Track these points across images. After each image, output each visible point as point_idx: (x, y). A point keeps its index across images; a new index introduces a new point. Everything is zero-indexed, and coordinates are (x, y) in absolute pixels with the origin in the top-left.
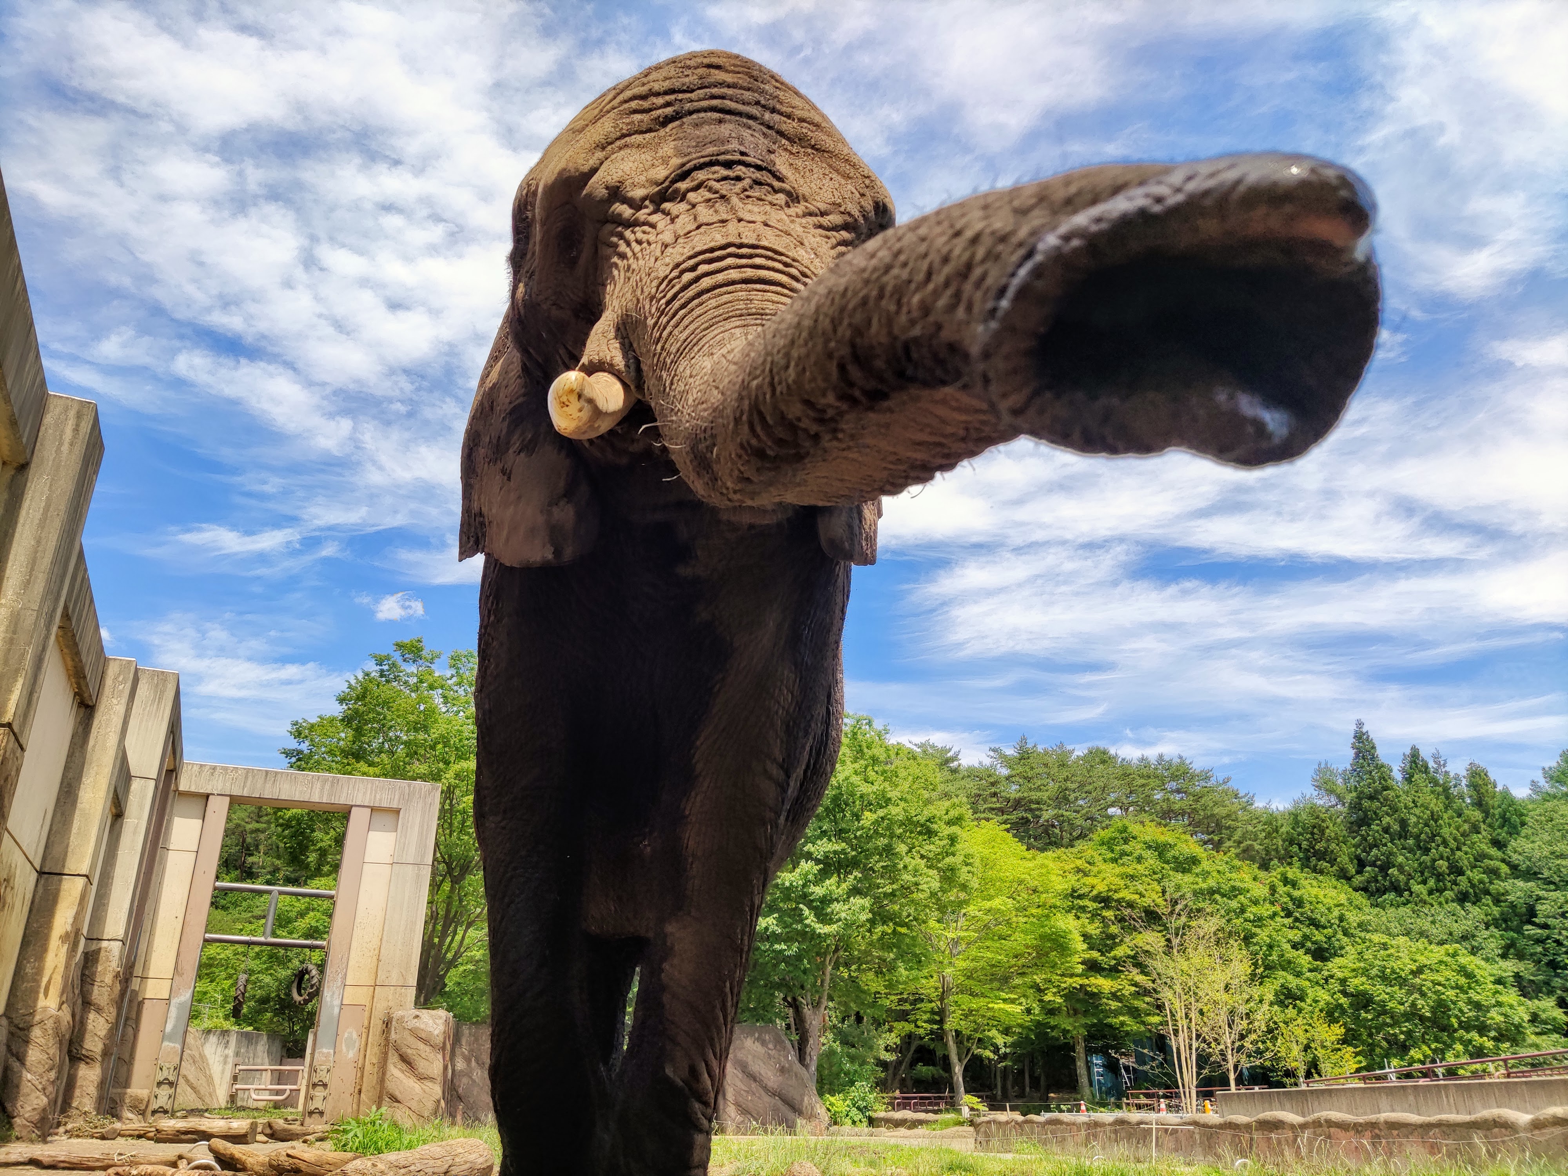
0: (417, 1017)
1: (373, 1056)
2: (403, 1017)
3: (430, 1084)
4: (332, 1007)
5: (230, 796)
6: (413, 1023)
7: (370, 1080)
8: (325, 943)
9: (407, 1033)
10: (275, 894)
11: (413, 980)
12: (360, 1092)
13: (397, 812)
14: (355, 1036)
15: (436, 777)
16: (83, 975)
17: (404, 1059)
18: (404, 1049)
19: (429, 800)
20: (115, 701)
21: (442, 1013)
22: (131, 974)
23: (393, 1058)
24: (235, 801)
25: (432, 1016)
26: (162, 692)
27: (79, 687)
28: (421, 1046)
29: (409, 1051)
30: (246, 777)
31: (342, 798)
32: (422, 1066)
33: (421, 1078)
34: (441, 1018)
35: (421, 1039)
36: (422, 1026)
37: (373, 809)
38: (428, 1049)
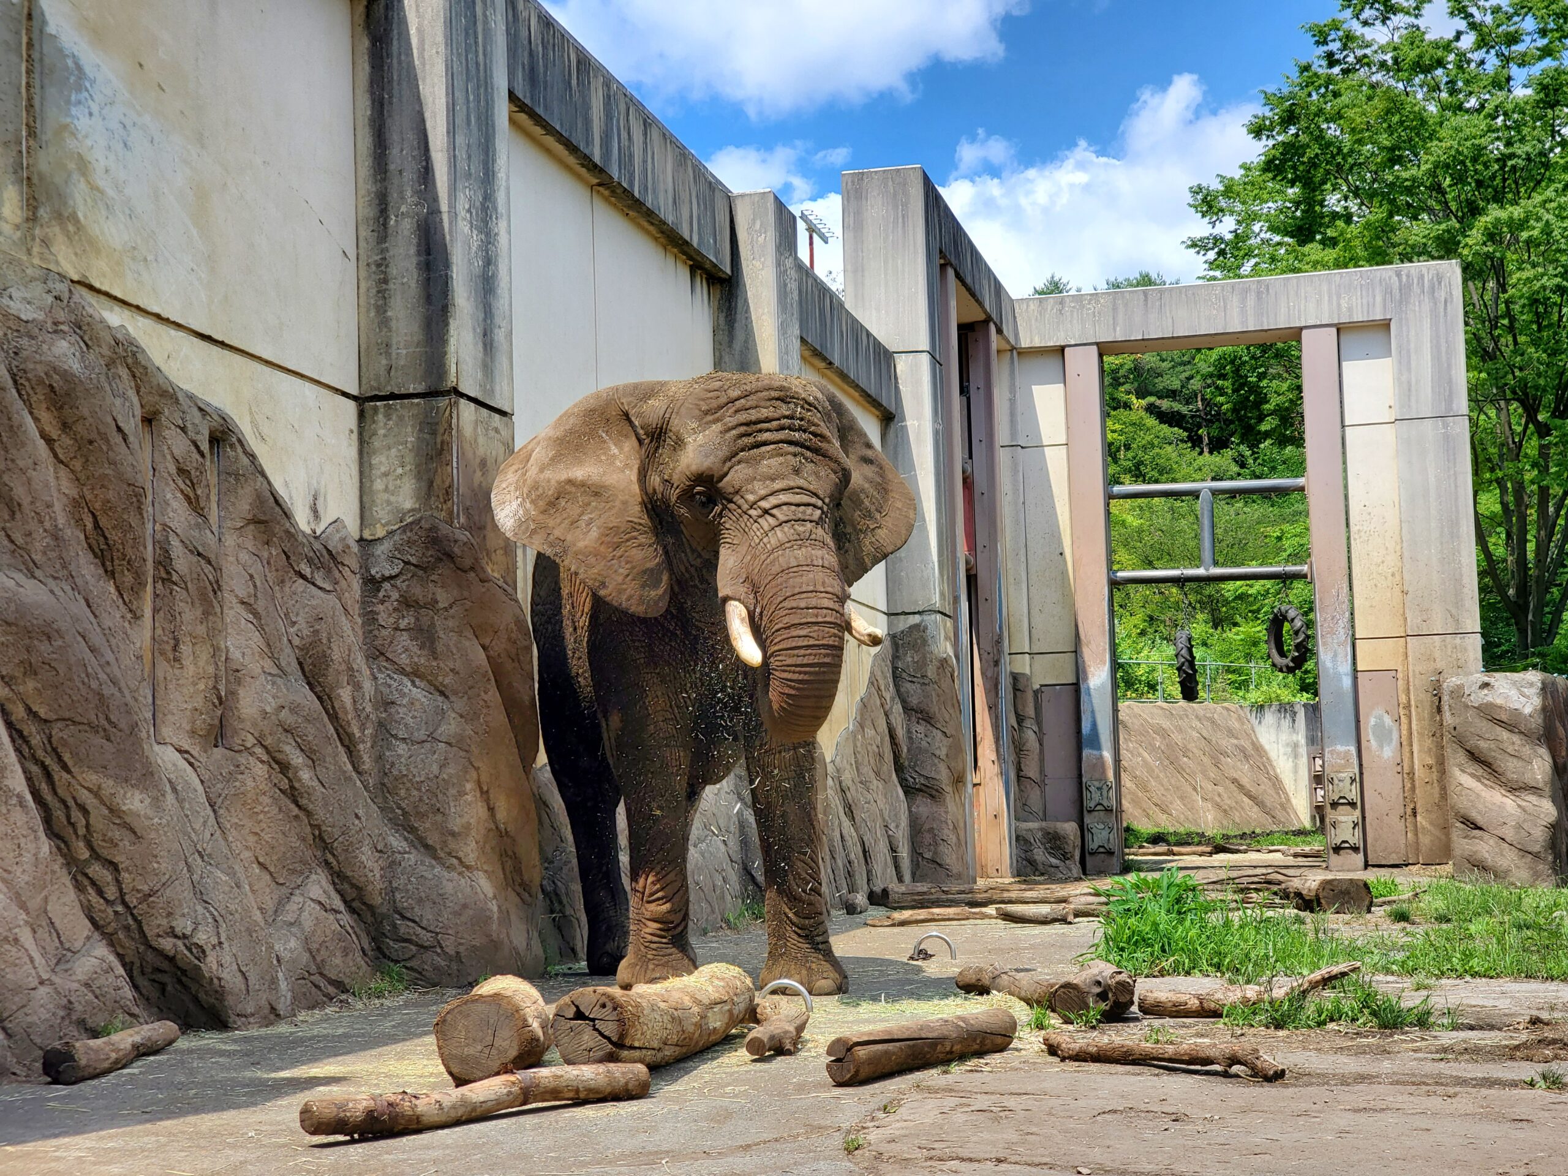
0: (1486, 685)
1: (1421, 758)
2: (1460, 687)
3: (1533, 799)
4: (1338, 677)
5: (1097, 344)
6: (1485, 696)
7: (1425, 797)
8: (1305, 568)
9: (1470, 713)
10: (1205, 495)
11: (1473, 621)
12: (1414, 813)
13: (1385, 325)
14: (1388, 720)
15: (1447, 247)
16: (895, 669)
17: (1475, 757)
18: (1472, 742)
19: (1442, 295)
20: (757, 264)
21: (1534, 677)
23: (1456, 758)
24: (1104, 350)
25: (1514, 683)
27: (690, 258)
28: (1505, 735)
29: (1482, 744)
30: (1115, 309)
31: (1281, 319)
32: (1511, 767)
33: (1515, 788)
34: (1531, 685)
35: (1500, 723)
36: (1499, 701)
37: (1340, 329)
38: (1516, 738)
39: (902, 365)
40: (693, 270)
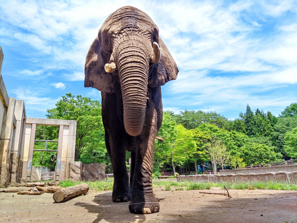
0: (75, 163)
1: (67, 170)
2: (72, 163)
4: (59, 162)
5: (36, 124)
6: (75, 164)
7: (67, 174)
8: (57, 150)
9: (73, 166)
10: (46, 142)
11: (74, 156)
12: (65, 176)
13: (69, 126)
14: (64, 166)
15: (76, 119)
16: (11, 158)
17: (73, 170)
18: (73, 169)
19: (75, 124)
20: (11, 106)
21: (80, 162)
22: (20, 157)
23: (71, 170)
24: (37, 125)
25: (78, 163)
26: (21, 104)
27: (4, 103)
28: (76, 168)
30: (39, 120)
31: (58, 124)
32: (77, 171)
33: (77, 174)
35: (76, 167)
37: (64, 125)
38: (77, 168)
39: (17, 122)
40: (4, 105)
